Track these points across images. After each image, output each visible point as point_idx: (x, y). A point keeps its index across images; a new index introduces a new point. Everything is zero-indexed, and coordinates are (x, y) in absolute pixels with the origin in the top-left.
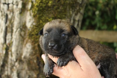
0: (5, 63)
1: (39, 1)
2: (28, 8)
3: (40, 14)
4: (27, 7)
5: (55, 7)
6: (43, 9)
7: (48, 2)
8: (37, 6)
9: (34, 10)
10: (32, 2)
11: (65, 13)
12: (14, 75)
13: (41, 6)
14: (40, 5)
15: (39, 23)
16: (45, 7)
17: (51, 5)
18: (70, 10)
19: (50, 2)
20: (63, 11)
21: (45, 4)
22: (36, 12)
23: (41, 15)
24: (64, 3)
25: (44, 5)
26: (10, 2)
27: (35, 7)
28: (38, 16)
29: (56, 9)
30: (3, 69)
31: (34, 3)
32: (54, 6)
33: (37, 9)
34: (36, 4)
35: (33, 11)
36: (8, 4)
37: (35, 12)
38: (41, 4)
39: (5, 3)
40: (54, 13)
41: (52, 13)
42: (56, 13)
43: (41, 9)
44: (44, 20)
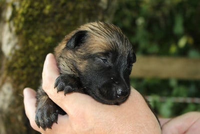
1: (27, 5)
2: (5, 17)
3: (28, 29)
4: (3, 14)
5: (57, 16)
6: (35, 20)
7: (44, 8)
8: (23, 14)
9: (16, 22)
10: (14, 6)
13: (29, 13)
14: (28, 11)
15: (26, 47)
16: (39, 15)
19: (48, 7)
20: (72, 23)
21: (37, 10)
22: (21, 26)
23: (30, 31)
24: (74, 9)
25: (36, 13)
27: (19, 17)
28: (24, 32)
29: (60, 20)
31: (17, 8)
32: (55, 13)
33: (23, 19)
34: (20, 10)
35: (14, 24)
37: (18, 26)
38: (30, 10)
40: (55, 28)
41: (52, 27)
42: (60, 27)
43: (31, 19)
44: (36, 41)
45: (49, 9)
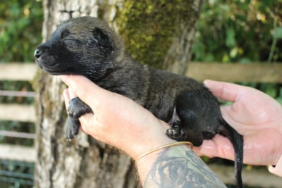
0: (64, 117)
1: (131, 6)
2: (108, 18)
3: (130, 29)
4: (105, 16)
5: (158, 17)
6: (137, 20)
7: (146, 8)
8: (127, 15)
9: (120, 22)
10: (117, 7)
11: (172, 28)
12: (80, 139)
13: (132, 14)
14: (131, 12)
15: (128, 45)
16: (140, 15)
17: (152, 13)
18: (180, 22)
19: (150, 7)
20: (170, 24)
21: (140, 10)
22: (124, 25)
23: (132, 30)
24: (172, 10)
25: (138, 13)
26: (73, 9)
27: (122, 17)
28: (127, 32)
29: (159, 21)
30: (59, 128)
31: (121, 9)
32: (156, 14)
33: (126, 19)
34: (124, 11)
35: (118, 24)
36: (71, 12)
37: (121, 26)
38: (133, 10)
39: (65, 11)
40: (155, 27)
41: (152, 27)
42: (159, 27)
43: (133, 19)
44: (138, 40)
45: (151, 10)
